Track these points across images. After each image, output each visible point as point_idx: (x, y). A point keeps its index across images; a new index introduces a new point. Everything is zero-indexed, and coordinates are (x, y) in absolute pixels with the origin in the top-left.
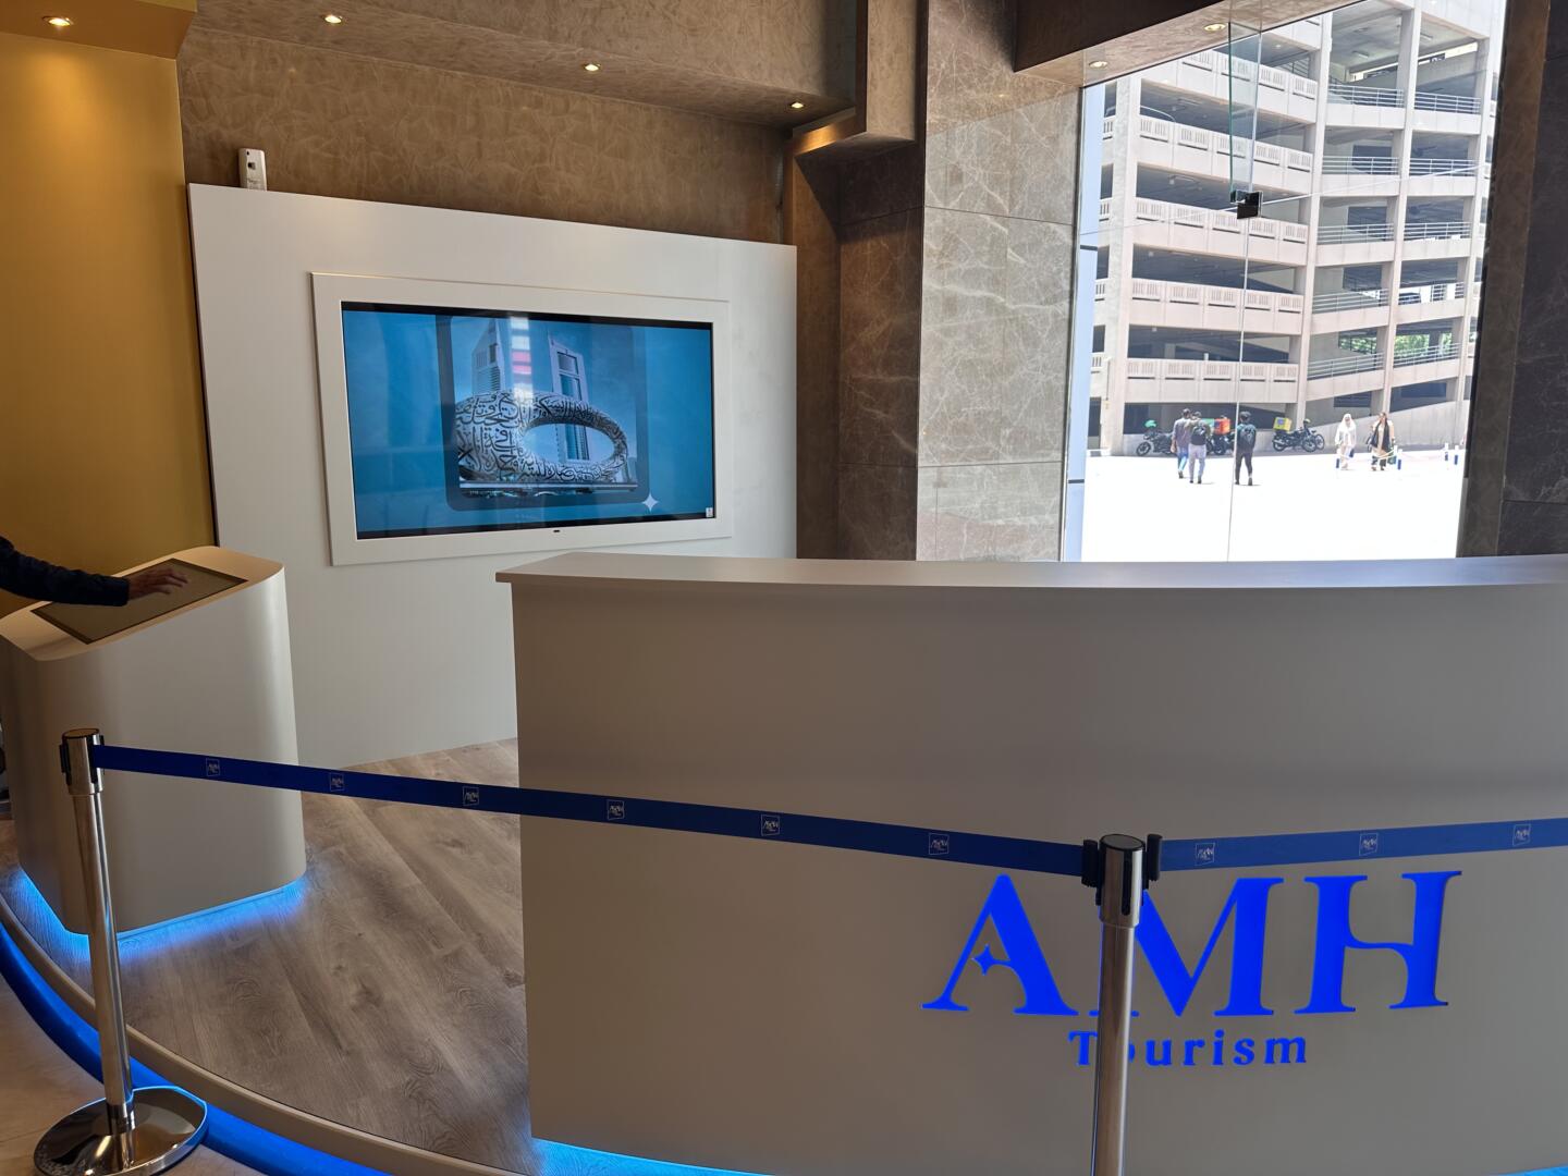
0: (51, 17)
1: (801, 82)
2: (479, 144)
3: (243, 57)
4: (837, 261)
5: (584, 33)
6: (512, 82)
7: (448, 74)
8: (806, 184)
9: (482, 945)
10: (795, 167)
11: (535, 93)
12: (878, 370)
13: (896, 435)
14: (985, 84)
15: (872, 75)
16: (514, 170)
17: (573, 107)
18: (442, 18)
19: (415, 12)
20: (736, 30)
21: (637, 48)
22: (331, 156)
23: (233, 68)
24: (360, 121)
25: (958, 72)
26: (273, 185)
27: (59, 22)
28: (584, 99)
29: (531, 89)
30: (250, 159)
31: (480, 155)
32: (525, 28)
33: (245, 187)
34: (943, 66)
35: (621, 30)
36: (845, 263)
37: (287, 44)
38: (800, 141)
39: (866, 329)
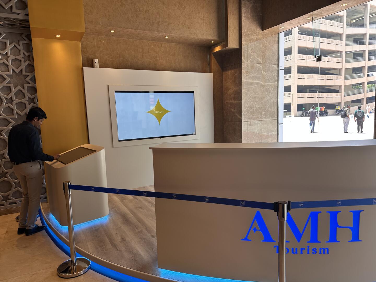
0: (56, 35)
1: (213, 37)
2: (143, 55)
3: (94, 40)
4: (222, 76)
5: (165, 30)
6: (150, 41)
7: (136, 40)
8: (215, 59)
9: (146, 229)
10: (212, 55)
11: (154, 43)
12: (232, 100)
13: (237, 115)
14: (255, 34)
15: (229, 34)
16: (150, 60)
17: (163, 46)
18: (135, 29)
19: (129, 28)
20: (198, 27)
21: (176, 32)
22: (112, 60)
23: (92, 42)
24: (118, 52)
25: (249, 32)
26: (101, 66)
27: (58, 36)
28: (165, 44)
29: (154, 42)
30: (95, 61)
31: (143, 57)
32: (152, 30)
33: (94, 67)
34: (245, 31)
35: (173, 29)
36: (224, 76)
37: (103, 37)
38: (213, 50)
39: (229, 91)
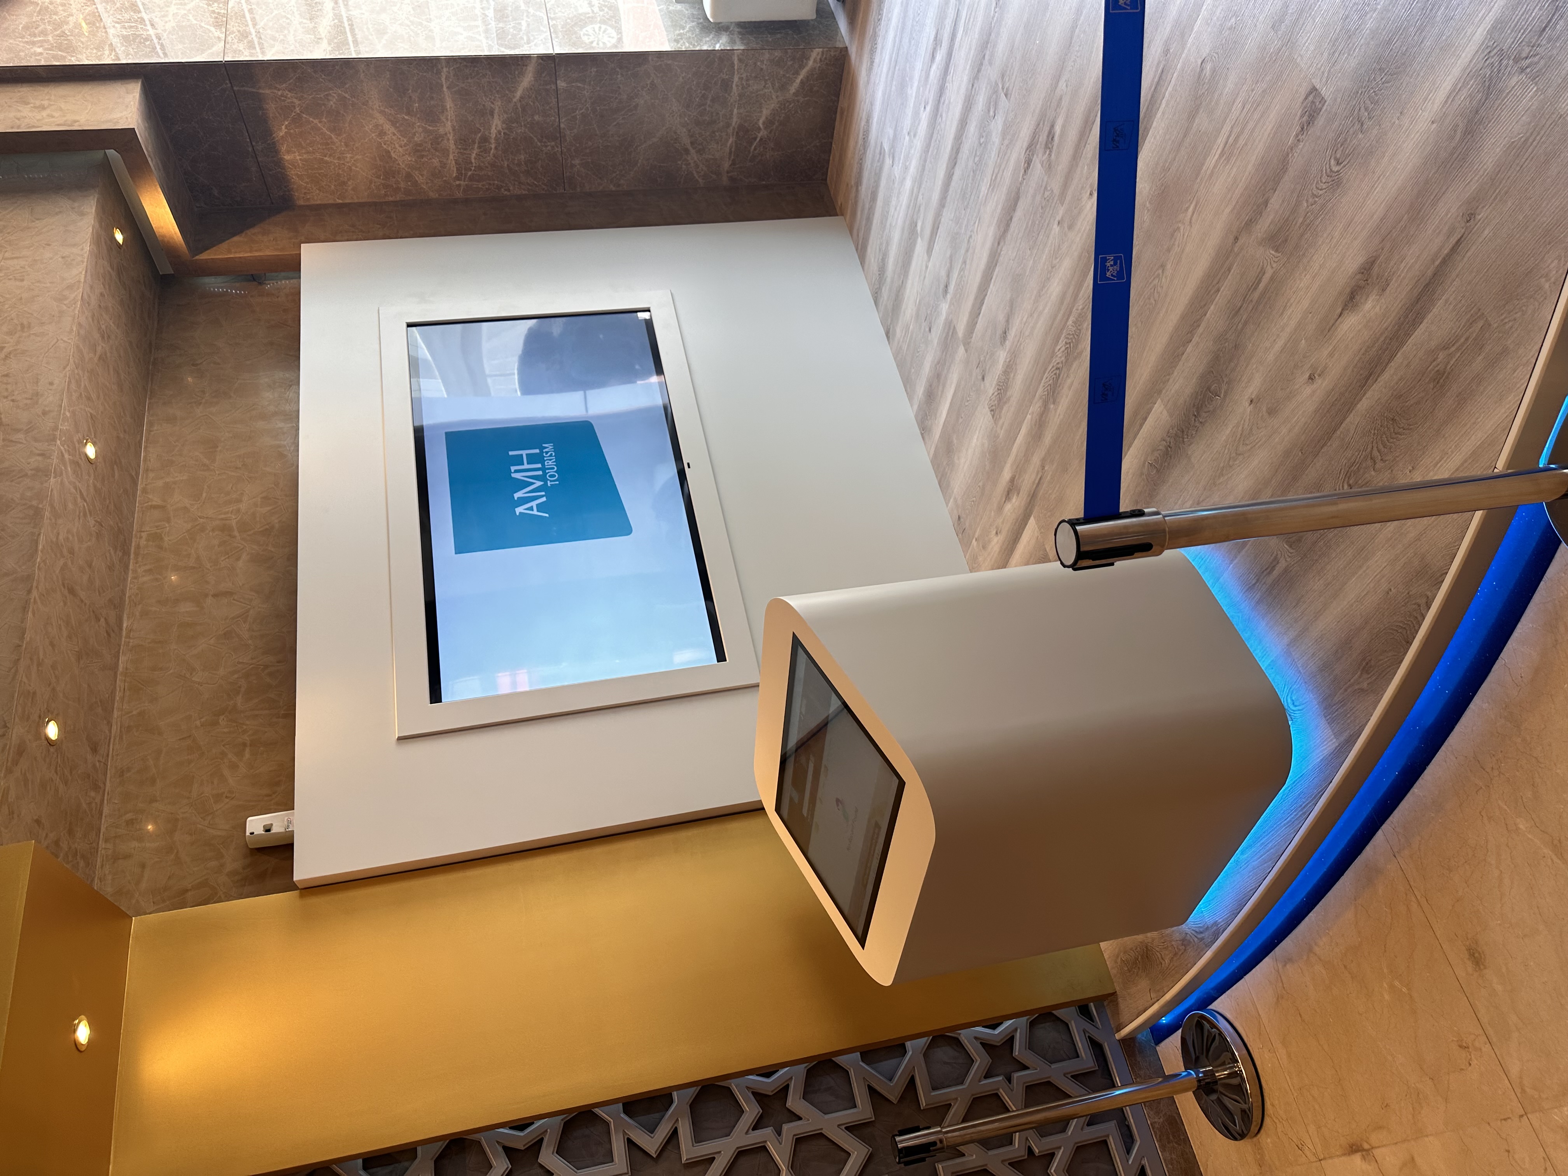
0: (76, 1044)
1: (82, 214)
2: (214, 596)
3: (127, 857)
4: (318, 210)
6: (131, 567)
7: (128, 637)
8: (225, 245)
10: (204, 256)
11: (143, 542)
12: (442, 131)
16: (244, 557)
17: (156, 501)
18: (29, 591)
19: (23, 620)
21: (51, 384)
22: (247, 750)
23: (143, 866)
24: (198, 723)
25: (46, 35)
26: (287, 803)
27: (83, 1033)
28: (145, 491)
29: (138, 547)
30: (259, 830)
31: (228, 594)
33: (291, 835)
34: (39, 50)
35: (28, 402)
36: (318, 198)
37: (106, 810)
38: (168, 249)
39: (393, 155)
